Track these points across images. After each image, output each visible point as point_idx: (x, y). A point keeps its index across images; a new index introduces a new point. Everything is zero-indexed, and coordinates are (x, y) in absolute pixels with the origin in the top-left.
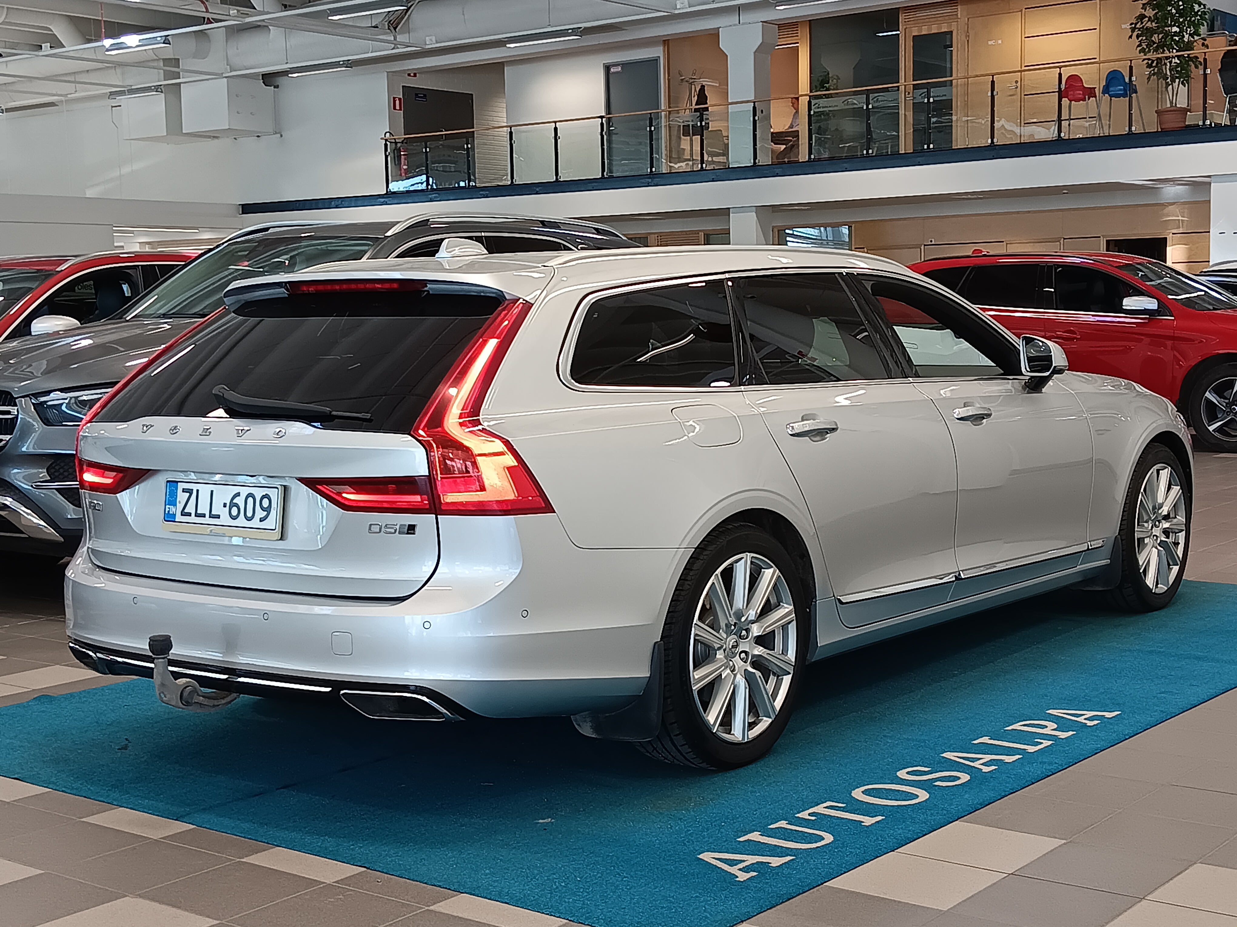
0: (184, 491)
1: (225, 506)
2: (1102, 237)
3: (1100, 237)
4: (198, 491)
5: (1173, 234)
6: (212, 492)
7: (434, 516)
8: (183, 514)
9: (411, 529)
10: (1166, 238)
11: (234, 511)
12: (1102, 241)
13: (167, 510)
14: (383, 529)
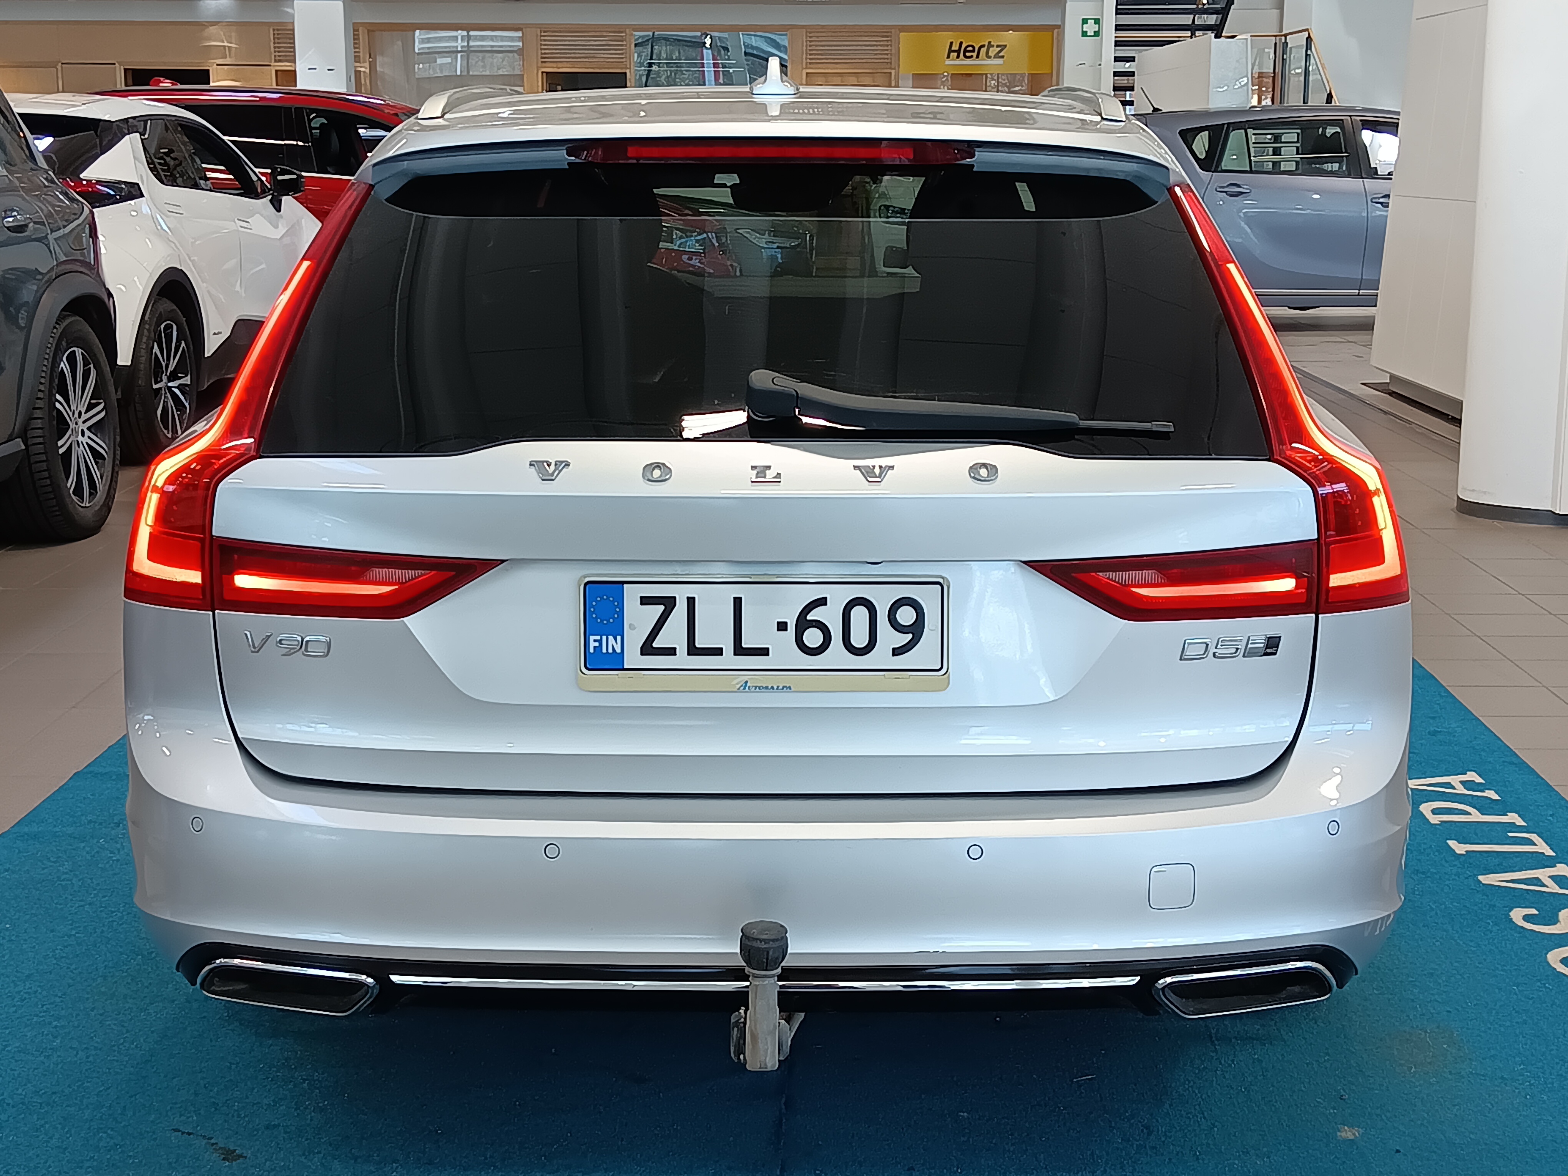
0: (646, 601)
1: (782, 627)
2: (117, 64)
3: (114, 64)
4: (691, 601)
5: (218, 65)
6: (738, 601)
7: (1313, 615)
8: (648, 649)
9: (1272, 645)
10: (208, 71)
11: (813, 638)
12: (118, 69)
13: (592, 645)
14: (1212, 650)
